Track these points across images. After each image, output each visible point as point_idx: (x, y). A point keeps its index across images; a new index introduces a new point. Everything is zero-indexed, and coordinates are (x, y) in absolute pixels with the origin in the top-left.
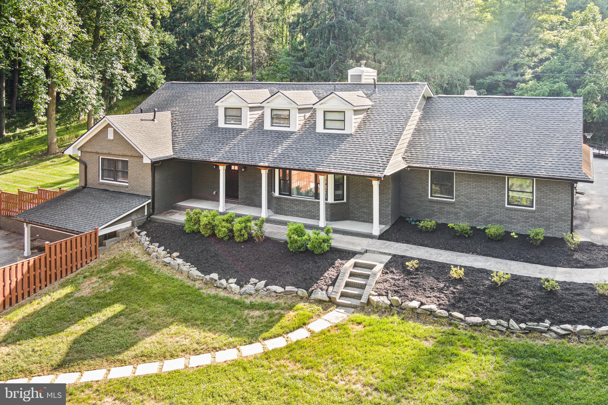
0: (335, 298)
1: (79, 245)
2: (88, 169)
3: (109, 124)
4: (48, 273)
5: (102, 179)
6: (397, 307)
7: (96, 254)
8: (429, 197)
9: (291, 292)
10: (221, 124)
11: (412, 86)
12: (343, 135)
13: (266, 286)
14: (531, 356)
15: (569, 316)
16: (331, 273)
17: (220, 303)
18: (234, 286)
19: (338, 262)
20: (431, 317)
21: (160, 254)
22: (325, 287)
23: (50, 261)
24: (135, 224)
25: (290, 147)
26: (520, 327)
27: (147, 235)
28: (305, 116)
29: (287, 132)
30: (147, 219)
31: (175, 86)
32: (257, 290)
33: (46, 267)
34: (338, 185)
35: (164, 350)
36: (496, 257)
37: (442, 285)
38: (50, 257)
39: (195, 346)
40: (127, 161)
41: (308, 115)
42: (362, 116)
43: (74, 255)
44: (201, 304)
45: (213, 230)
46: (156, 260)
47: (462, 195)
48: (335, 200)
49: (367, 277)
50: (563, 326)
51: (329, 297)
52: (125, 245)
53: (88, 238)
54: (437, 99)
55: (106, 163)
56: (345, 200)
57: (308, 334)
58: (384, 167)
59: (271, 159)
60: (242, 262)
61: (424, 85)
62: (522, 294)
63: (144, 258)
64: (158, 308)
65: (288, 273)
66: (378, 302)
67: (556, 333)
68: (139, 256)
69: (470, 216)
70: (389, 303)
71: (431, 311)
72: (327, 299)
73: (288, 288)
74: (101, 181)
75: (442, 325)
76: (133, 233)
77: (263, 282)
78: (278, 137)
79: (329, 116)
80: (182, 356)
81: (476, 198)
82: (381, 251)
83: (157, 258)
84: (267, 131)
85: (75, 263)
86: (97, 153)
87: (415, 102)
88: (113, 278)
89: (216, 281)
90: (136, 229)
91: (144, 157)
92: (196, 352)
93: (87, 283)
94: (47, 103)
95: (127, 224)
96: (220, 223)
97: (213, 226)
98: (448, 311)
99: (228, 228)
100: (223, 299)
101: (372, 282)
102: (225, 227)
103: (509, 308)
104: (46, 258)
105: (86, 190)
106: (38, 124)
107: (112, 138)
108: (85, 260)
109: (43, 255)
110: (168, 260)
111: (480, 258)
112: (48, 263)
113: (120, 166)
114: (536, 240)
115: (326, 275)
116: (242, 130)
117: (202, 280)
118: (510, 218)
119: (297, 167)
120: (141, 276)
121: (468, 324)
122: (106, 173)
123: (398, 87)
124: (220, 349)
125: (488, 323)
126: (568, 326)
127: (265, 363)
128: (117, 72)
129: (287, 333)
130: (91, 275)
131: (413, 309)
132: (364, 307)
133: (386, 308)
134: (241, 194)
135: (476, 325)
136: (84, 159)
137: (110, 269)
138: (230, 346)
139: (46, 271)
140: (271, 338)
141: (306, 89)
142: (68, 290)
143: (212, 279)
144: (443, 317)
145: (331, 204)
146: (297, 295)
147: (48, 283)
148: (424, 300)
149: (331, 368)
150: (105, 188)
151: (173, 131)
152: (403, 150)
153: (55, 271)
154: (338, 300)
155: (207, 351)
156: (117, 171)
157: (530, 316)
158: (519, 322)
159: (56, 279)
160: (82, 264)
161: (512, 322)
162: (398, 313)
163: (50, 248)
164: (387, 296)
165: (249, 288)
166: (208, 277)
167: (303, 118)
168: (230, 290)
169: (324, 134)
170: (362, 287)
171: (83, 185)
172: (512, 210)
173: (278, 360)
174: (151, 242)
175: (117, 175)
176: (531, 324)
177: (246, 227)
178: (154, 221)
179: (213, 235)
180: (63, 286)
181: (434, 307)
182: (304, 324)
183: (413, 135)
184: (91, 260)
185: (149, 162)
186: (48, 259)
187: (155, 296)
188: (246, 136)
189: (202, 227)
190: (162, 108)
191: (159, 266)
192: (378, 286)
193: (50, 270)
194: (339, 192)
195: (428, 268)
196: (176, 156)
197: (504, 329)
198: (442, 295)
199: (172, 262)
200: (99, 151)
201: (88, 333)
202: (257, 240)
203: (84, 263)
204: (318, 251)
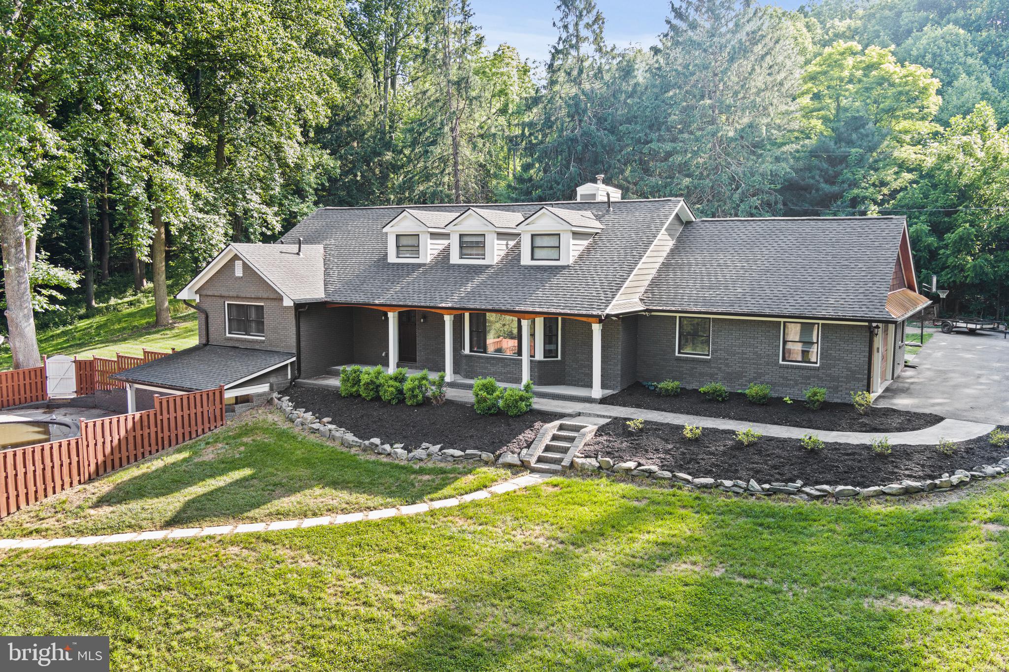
0: (529, 462)
1: (198, 404)
2: (210, 320)
3: (236, 255)
4: (160, 435)
5: (230, 333)
6: (607, 469)
7: (222, 420)
8: (677, 354)
9: (472, 456)
10: (392, 258)
11: (661, 203)
12: (557, 267)
13: (440, 450)
14: (767, 516)
15: (829, 477)
16: (528, 434)
17: (381, 468)
18: (400, 451)
19: (537, 425)
20: (650, 479)
21: (306, 419)
22: (518, 450)
23: (162, 420)
24: (275, 387)
25: (483, 283)
26: (762, 488)
27: (289, 400)
28: (507, 245)
29: (480, 266)
30: (291, 383)
31: (330, 212)
32: (429, 455)
33: (156, 427)
34: (550, 337)
35: (305, 508)
36: (754, 421)
37: (670, 446)
38: (162, 414)
39: (344, 506)
40: (262, 307)
41: (512, 243)
42: (585, 243)
43: (193, 416)
44: (356, 468)
45: (378, 392)
46: (301, 428)
47: (721, 350)
48: (545, 357)
49: (572, 440)
50: (818, 487)
51: (521, 461)
52: (260, 412)
53: (211, 398)
54: (700, 224)
55: (234, 311)
56: (559, 358)
57: (489, 496)
58: (608, 303)
59: (456, 298)
60: (413, 427)
61: (679, 201)
62: (774, 454)
63: (285, 426)
64: (302, 472)
65: (472, 437)
66: (583, 464)
67: (808, 494)
68: (279, 423)
69: (730, 378)
70: (598, 465)
71: (650, 473)
72: (519, 463)
73: (468, 452)
74: (228, 335)
75: (661, 487)
76: (272, 399)
77: (439, 446)
78: (468, 272)
79: (539, 242)
80: (327, 515)
81: (739, 353)
82: (599, 413)
83: (302, 425)
84: (454, 265)
85: (195, 428)
86: (221, 297)
87: (662, 224)
88: (245, 444)
89: (377, 446)
90: (275, 395)
91: (285, 298)
92: (344, 511)
93: (211, 449)
94: (151, 238)
95: (264, 388)
96: (387, 381)
97: (378, 386)
98: (672, 472)
99: (396, 388)
100: (384, 465)
101: (580, 444)
102: (392, 386)
103: (752, 469)
104: (155, 414)
105: (208, 348)
106: (142, 292)
107: (241, 275)
108: (208, 425)
109: (152, 412)
110: (316, 426)
111: (731, 422)
112: (159, 422)
113: (253, 316)
114: (814, 402)
115: (521, 437)
116: (419, 265)
117: (360, 446)
118: (786, 379)
119: (490, 307)
120: (281, 443)
121: (696, 486)
122: (235, 324)
123: (642, 205)
124: (375, 509)
125: (721, 484)
126: (826, 487)
127: (429, 519)
128: (251, 206)
129: (462, 495)
130: (216, 442)
131: (628, 470)
132: (565, 472)
133: (593, 471)
134: (420, 355)
135: (706, 486)
136: (206, 306)
137: (240, 435)
138: (386, 506)
139: (156, 432)
140: (440, 499)
141: (514, 211)
142: (185, 455)
143: (372, 444)
144: (664, 479)
145: (540, 362)
146: (481, 460)
147: (160, 448)
148: (642, 461)
149: (510, 523)
150: (234, 345)
151: (326, 269)
152: (643, 290)
153: (168, 434)
154: (533, 465)
155: (360, 510)
156: (250, 321)
157: (778, 476)
158: (760, 482)
159: (170, 446)
160: (203, 430)
161: (753, 482)
162: (608, 476)
163: (161, 403)
164: (596, 458)
165: (419, 453)
166: (367, 442)
167: (504, 247)
168: (394, 456)
169: (532, 267)
170: (565, 450)
171: (204, 342)
172: (787, 367)
173: (445, 517)
174: (295, 408)
175: (250, 326)
176: (776, 485)
177: (420, 387)
178: (300, 386)
179: (378, 398)
180: (179, 451)
181: (654, 468)
182: (486, 487)
183: (659, 271)
184: (216, 427)
185: (292, 304)
186: (159, 417)
187: (297, 461)
188: (425, 273)
189: (363, 388)
190: (310, 240)
191: (305, 434)
192: (586, 448)
193: (162, 432)
194: (552, 347)
195: (656, 429)
196: (328, 300)
197: (741, 491)
198: (668, 457)
199: (322, 428)
200: (224, 294)
201: (211, 493)
202: (434, 402)
203: (206, 430)
204: (513, 412)
